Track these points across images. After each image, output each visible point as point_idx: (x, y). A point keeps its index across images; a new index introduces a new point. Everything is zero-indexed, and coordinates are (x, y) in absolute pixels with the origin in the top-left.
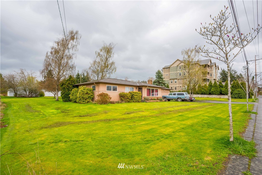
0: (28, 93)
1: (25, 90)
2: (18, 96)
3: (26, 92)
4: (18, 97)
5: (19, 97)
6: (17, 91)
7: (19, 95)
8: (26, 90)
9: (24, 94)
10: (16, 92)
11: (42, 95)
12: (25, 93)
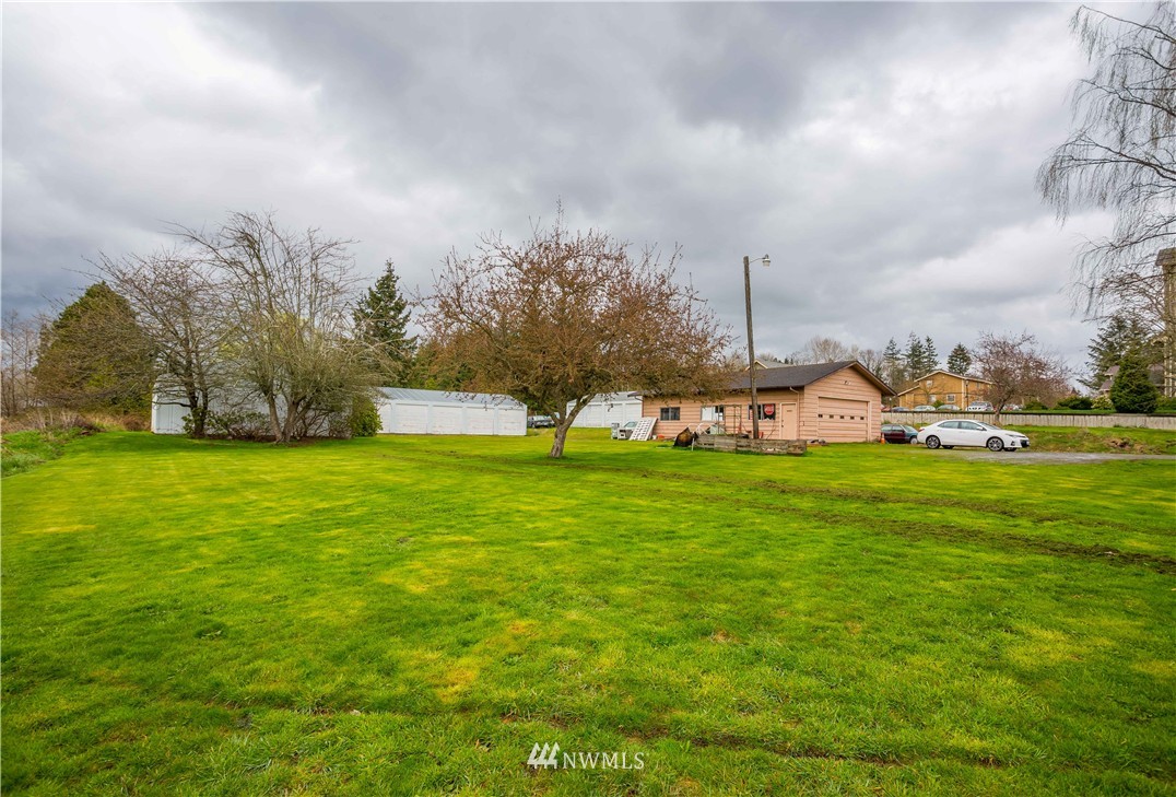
0: (282, 412)
1: (266, 390)
2: (210, 432)
3: (272, 405)
4: (212, 437)
5: (222, 437)
6: (205, 396)
7: (219, 420)
8: (272, 385)
9: (253, 416)
10: (200, 402)
11: (363, 428)
12: (265, 409)
